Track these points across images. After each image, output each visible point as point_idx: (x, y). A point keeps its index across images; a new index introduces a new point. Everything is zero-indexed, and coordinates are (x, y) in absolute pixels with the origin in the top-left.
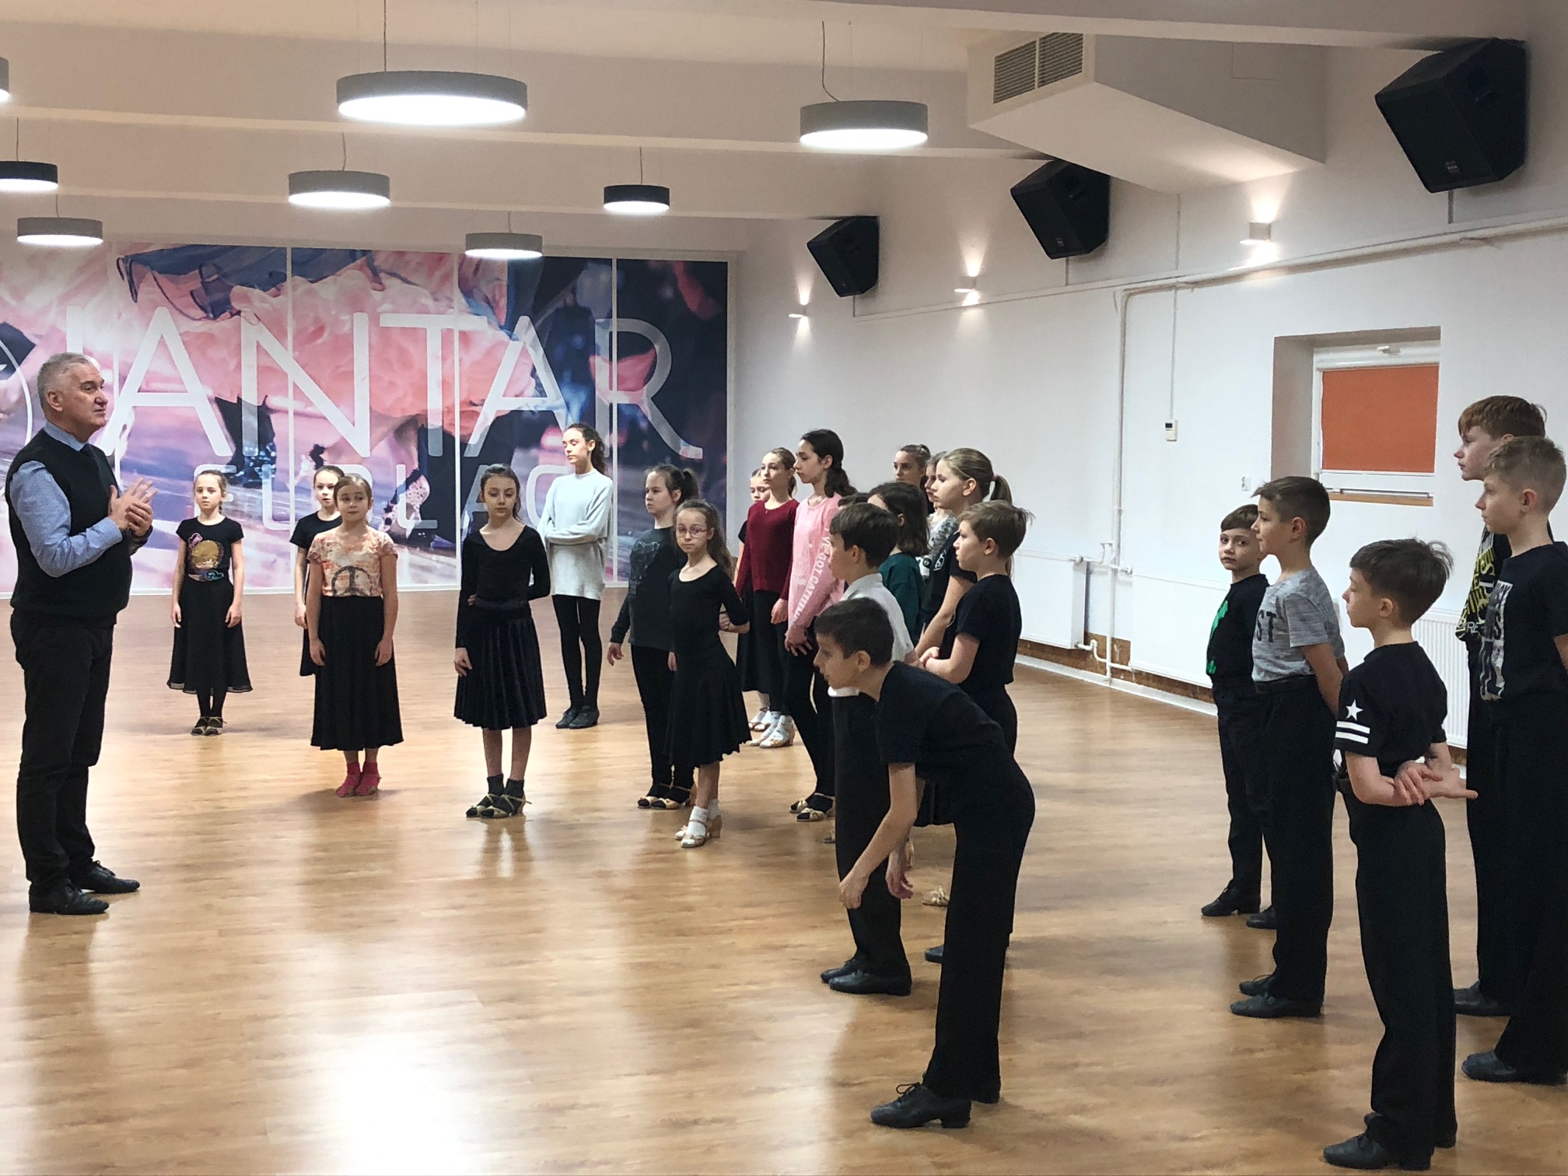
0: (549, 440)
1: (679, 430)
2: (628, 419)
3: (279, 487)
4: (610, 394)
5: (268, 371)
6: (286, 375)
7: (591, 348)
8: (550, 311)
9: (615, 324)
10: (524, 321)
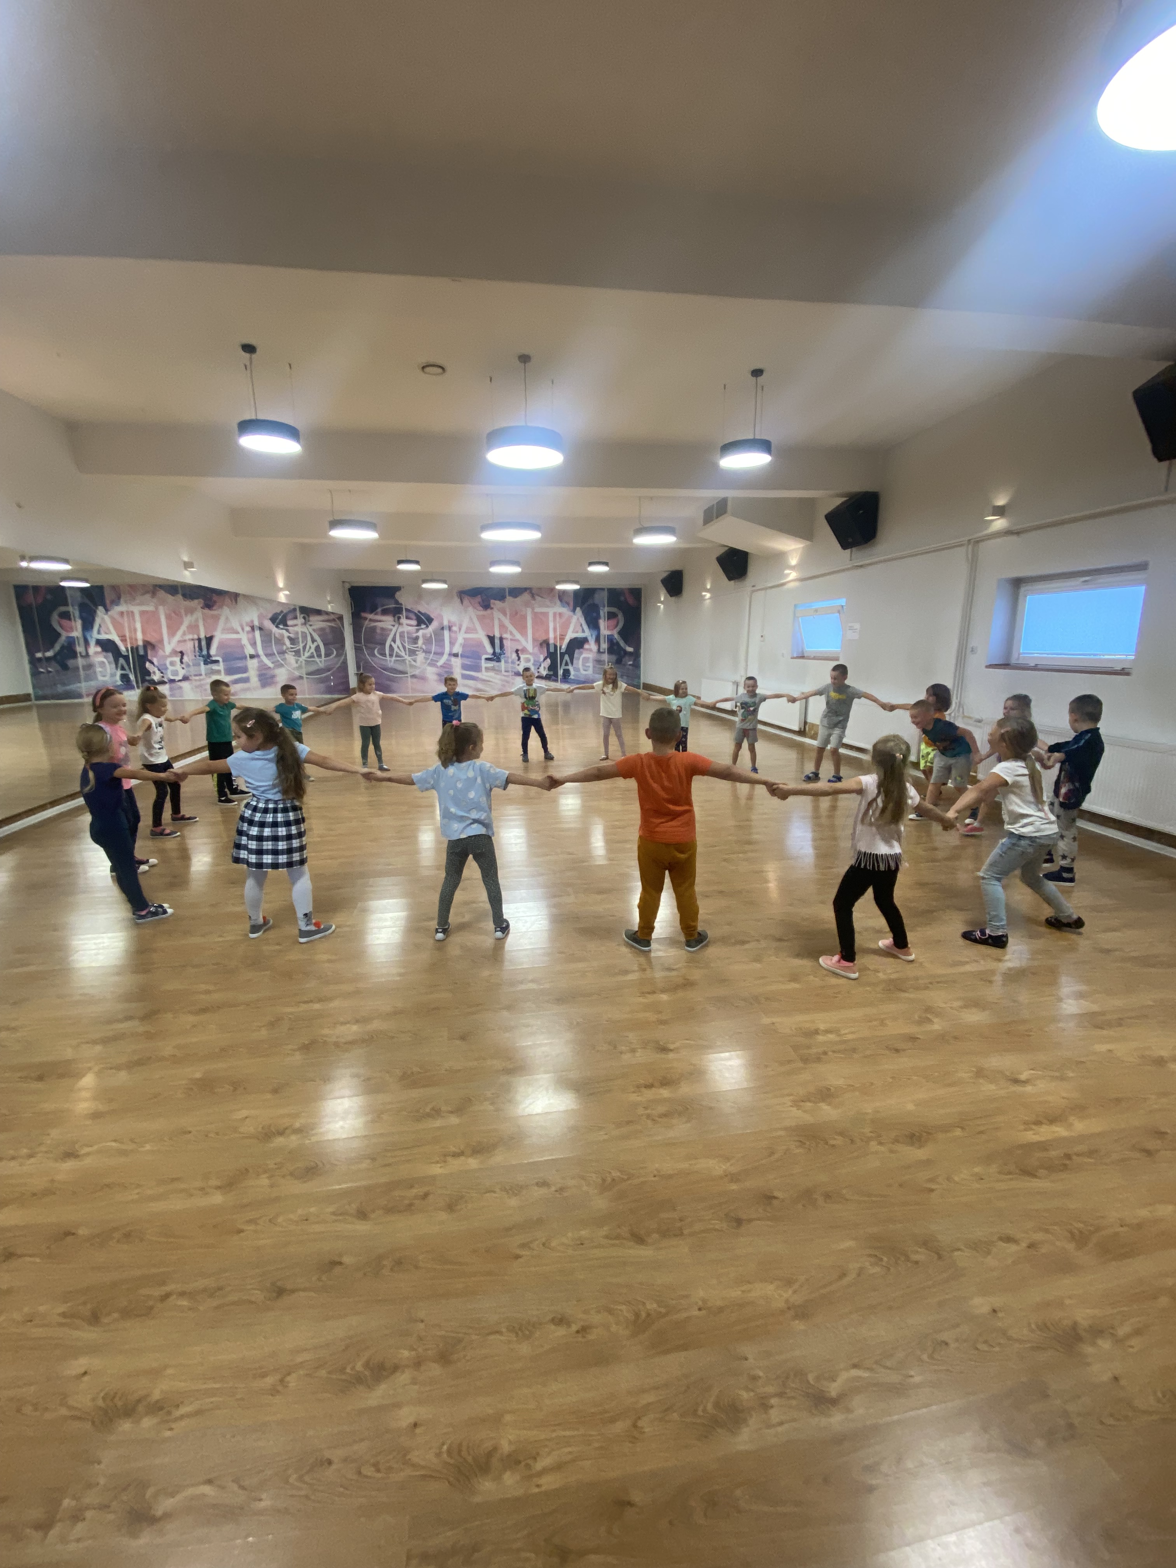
0: (586, 646)
1: (626, 642)
2: (610, 639)
3: (506, 662)
4: (605, 631)
5: (502, 626)
6: (507, 628)
7: (598, 617)
8: (586, 605)
9: (606, 609)
10: (578, 609)
